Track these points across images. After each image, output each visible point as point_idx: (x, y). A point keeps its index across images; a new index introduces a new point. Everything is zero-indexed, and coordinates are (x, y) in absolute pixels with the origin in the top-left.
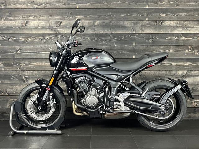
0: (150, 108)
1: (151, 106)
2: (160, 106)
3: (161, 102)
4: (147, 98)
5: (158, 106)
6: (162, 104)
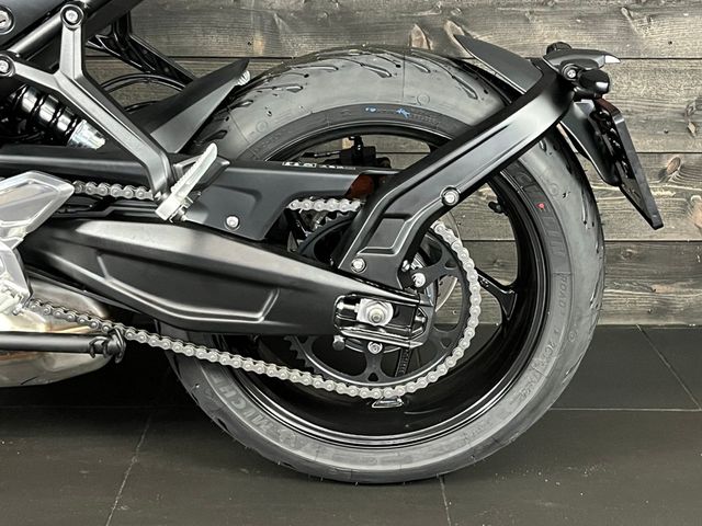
0: (260, 318)
1: (271, 300)
2: (354, 298)
3: (358, 265)
4: (233, 221)
5: (333, 292)
6: (365, 281)
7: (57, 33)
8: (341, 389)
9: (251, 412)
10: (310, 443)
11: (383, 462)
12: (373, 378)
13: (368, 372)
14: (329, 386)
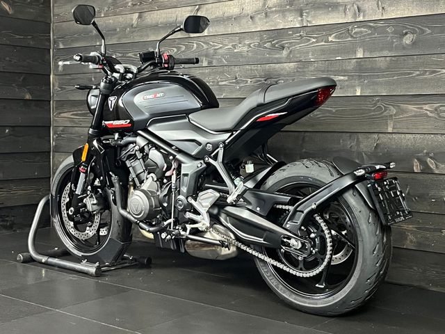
0: (262, 240)
1: (265, 235)
3: (288, 226)
4: (258, 209)
5: (280, 234)
6: (290, 232)
7: (218, 152)
8: (291, 271)
9: (271, 278)
10: (288, 292)
11: (309, 303)
12: (301, 270)
13: (300, 267)
14: (288, 270)
